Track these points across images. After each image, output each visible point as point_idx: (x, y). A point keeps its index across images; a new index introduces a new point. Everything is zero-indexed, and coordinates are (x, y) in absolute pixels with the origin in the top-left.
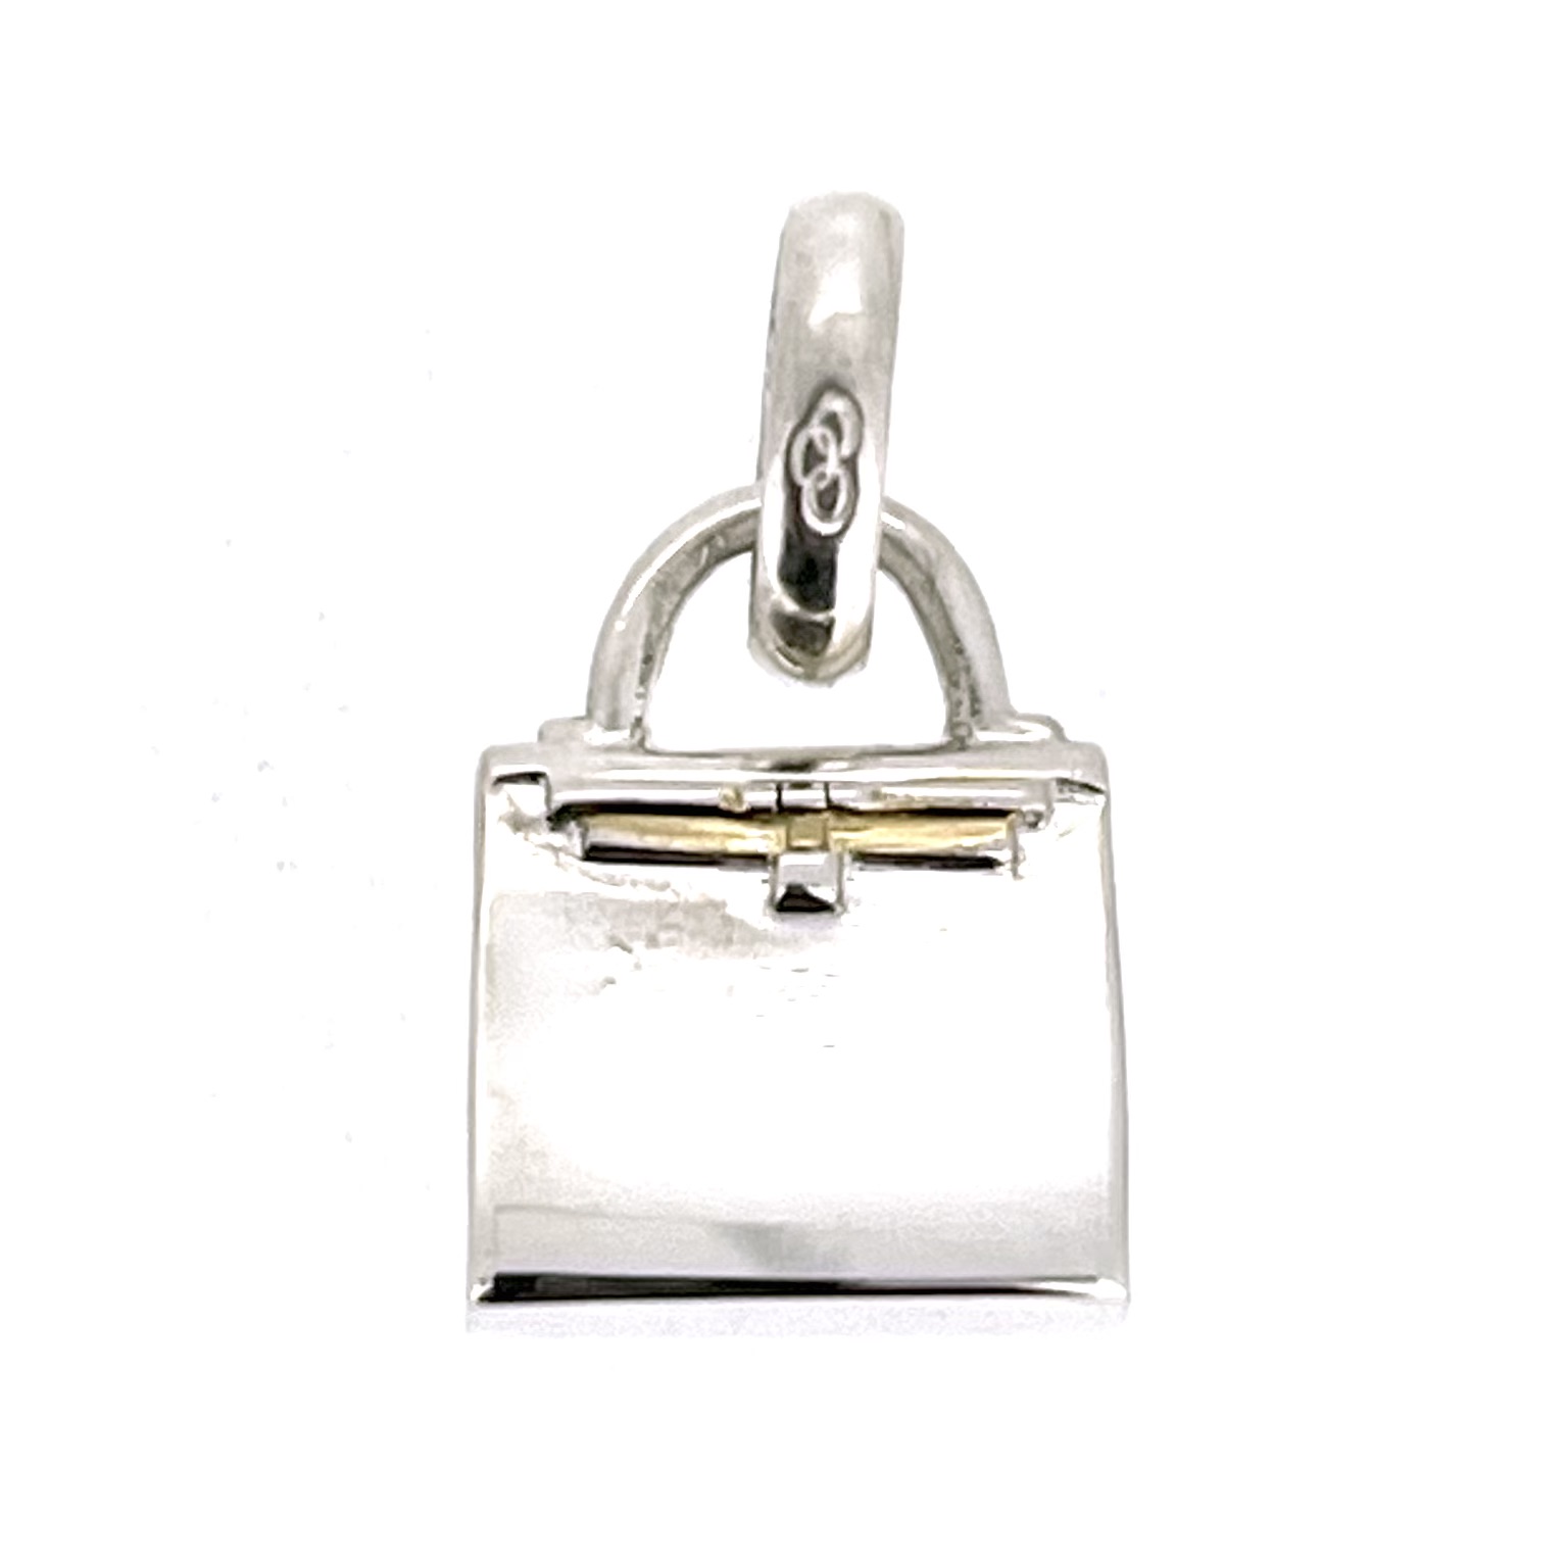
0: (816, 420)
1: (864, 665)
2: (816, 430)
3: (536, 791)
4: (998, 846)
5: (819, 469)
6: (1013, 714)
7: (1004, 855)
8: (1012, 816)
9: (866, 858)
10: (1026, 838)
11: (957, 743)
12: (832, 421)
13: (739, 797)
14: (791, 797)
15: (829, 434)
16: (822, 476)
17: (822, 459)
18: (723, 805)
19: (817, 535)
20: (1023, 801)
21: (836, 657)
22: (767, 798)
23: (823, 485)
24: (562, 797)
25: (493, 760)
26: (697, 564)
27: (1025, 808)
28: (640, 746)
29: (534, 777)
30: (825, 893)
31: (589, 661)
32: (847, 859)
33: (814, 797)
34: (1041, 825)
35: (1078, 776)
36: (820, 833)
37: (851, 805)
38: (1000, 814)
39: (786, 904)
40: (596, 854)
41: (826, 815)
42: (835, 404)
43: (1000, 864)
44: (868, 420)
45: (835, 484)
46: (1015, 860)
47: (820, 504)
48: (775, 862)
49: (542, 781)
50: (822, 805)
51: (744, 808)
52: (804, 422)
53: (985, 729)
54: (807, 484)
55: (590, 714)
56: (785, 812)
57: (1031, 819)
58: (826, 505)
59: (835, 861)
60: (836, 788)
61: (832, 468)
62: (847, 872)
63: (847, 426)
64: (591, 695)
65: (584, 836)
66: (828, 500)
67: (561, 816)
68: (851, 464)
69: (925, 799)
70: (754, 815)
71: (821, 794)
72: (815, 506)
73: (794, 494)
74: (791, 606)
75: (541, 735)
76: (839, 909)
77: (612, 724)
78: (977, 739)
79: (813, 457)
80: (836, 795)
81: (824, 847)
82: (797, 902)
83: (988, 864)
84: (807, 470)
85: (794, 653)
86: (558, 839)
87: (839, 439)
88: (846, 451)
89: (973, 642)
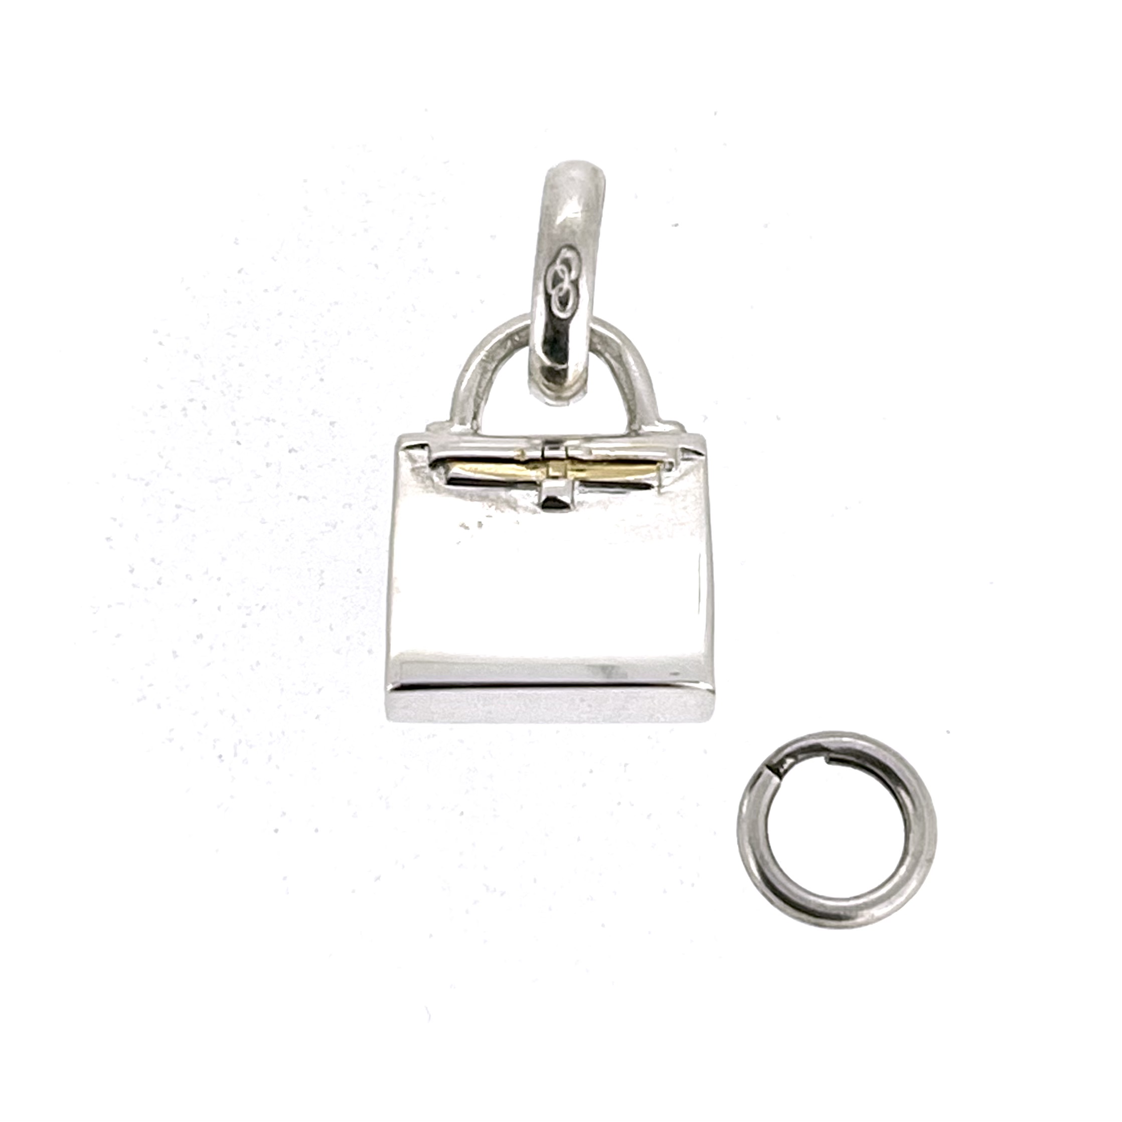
0: (558, 261)
1: (585, 393)
2: (559, 267)
3: (424, 453)
4: (653, 479)
5: (560, 286)
6: (659, 420)
7: (655, 483)
8: (658, 464)
9: (585, 483)
10: (665, 474)
11: (633, 432)
12: (567, 263)
13: (523, 454)
14: (548, 453)
15: (565, 269)
16: (561, 289)
17: (562, 280)
18: (516, 458)
19: (559, 319)
20: (665, 457)
21: (571, 386)
22: (537, 454)
23: (561, 294)
24: (436, 455)
25: (403, 439)
26: (505, 348)
27: (666, 460)
28: (476, 433)
29: (422, 446)
30: (566, 499)
31: (451, 396)
32: (577, 483)
33: (561, 453)
34: (674, 469)
35: (691, 447)
36: (563, 470)
37: (580, 457)
38: (653, 462)
39: (546, 504)
40: (452, 481)
41: (567, 462)
42: (568, 254)
43: (653, 487)
44: (583, 261)
45: (568, 293)
46: (660, 486)
47: (561, 303)
48: (540, 485)
49: (426, 448)
50: (564, 457)
51: (526, 458)
52: (553, 262)
53: (646, 425)
54: (553, 292)
55: (451, 420)
56: (545, 460)
57: (668, 466)
58: (564, 303)
59: (571, 484)
60: (571, 450)
61: (566, 285)
62: (576, 492)
63: (574, 265)
64: (452, 410)
65: (446, 473)
66: (564, 301)
67: (435, 464)
68: (575, 283)
69: (615, 456)
70: (530, 463)
71: (564, 453)
72: (558, 304)
73: (548, 298)
74: (548, 362)
75: (427, 429)
76: (571, 506)
77: (462, 423)
78: (643, 430)
79: (557, 280)
80: (571, 453)
81: (565, 476)
82: (552, 504)
83: (648, 487)
84: (554, 286)
85: (551, 385)
86: (434, 474)
87: (570, 270)
88: (573, 275)
89: (640, 385)
